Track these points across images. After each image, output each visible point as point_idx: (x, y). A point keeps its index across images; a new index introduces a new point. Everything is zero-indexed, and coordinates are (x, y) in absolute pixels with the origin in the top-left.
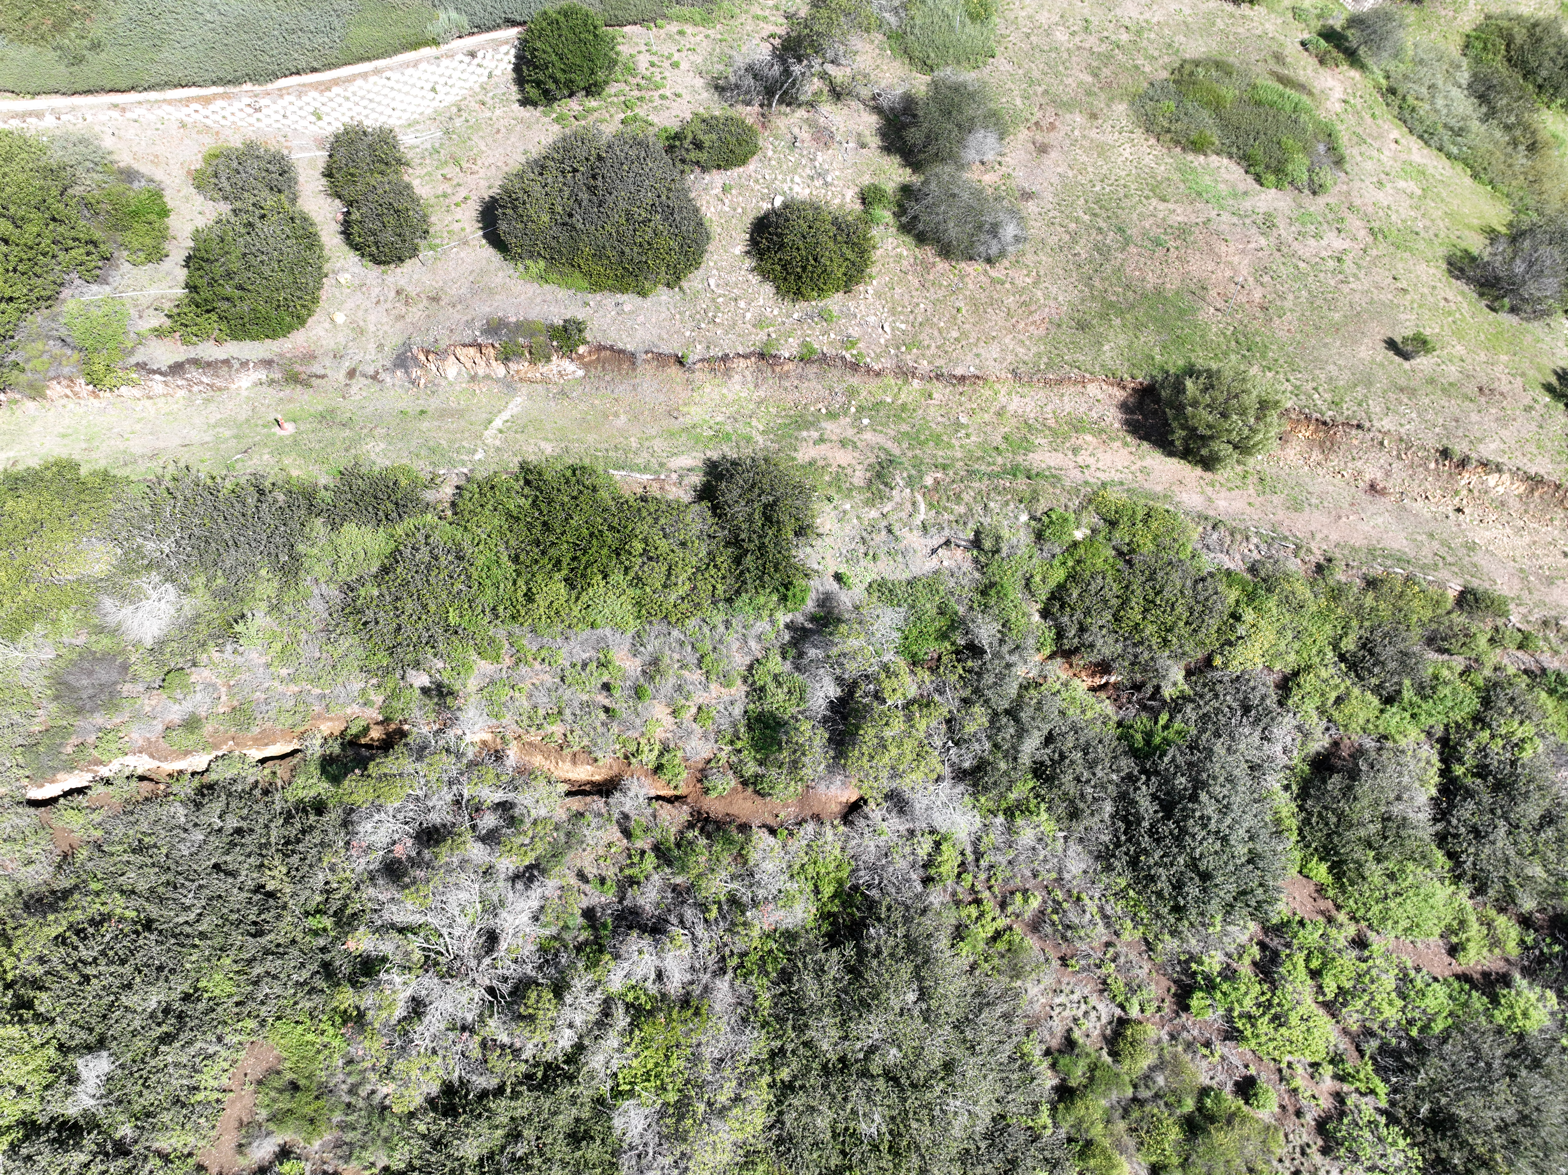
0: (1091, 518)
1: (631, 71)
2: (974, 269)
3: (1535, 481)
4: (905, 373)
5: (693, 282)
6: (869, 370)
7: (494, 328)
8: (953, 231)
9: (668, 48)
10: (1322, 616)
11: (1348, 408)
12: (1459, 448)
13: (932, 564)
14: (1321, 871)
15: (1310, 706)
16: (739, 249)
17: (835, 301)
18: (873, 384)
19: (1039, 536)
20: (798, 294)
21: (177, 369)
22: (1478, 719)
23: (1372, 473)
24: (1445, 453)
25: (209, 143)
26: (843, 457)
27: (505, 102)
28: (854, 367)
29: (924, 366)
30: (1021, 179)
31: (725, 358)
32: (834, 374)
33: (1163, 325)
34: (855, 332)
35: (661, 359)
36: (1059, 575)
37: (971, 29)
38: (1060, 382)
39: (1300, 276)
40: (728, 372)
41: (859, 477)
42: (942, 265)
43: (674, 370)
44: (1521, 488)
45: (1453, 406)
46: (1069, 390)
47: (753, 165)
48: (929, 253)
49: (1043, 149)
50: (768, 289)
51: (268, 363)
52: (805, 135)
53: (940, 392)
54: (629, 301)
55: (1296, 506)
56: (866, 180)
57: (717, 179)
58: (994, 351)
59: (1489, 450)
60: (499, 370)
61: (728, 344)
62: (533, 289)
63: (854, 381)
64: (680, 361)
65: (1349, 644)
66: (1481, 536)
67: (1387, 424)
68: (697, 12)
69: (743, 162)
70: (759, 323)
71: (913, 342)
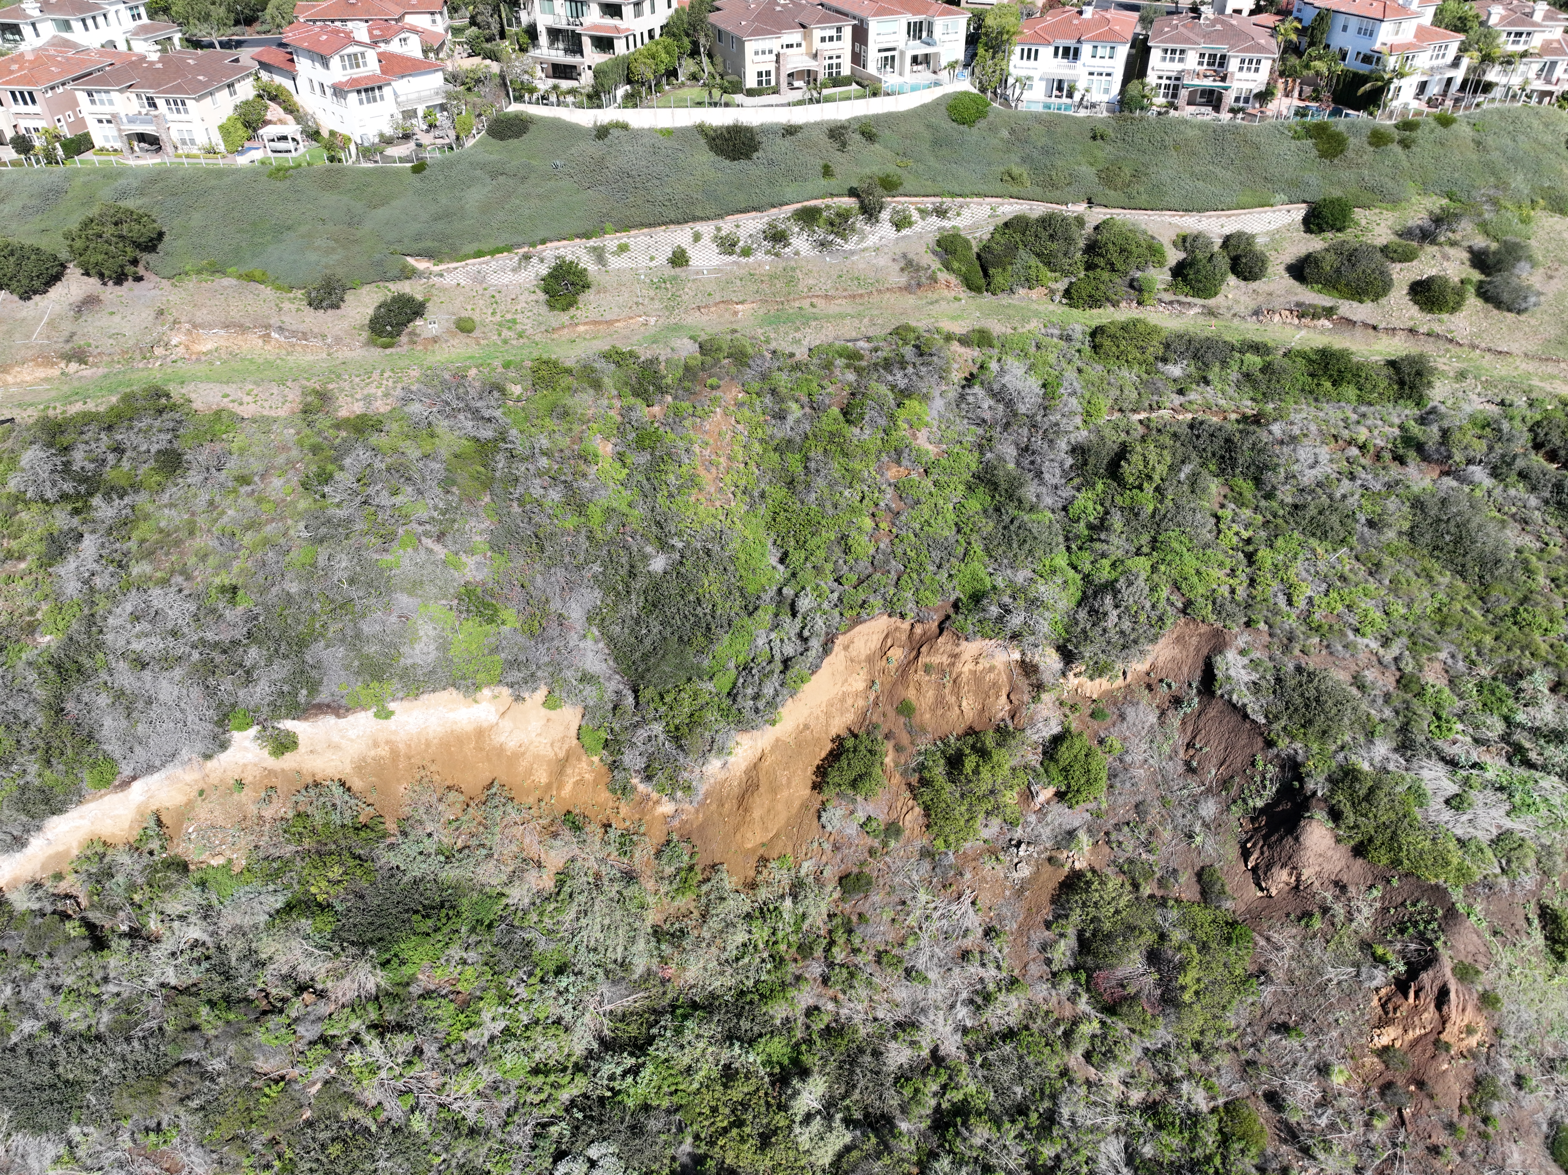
0: (1556, 402)
1: (1357, 224)
2: (1510, 316)
4: (1473, 347)
5: (1383, 301)
6: (1458, 343)
7: (1298, 304)
8: (1505, 297)
9: (1374, 218)
13: (1481, 407)
16: (1405, 292)
17: (1445, 316)
18: (1458, 349)
19: (1531, 405)
20: (1431, 311)
21: (1171, 303)
25: (1179, 231)
26: (1446, 368)
27: (1298, 230)
28: (1451, 341)
29: (1483, 345)
30: (1538, 286)
31: (1394, 329)
32: (1440, 342)
34: (1453, 328)
35: (1365, 325)
36: (1538, 418)
37: (1520, 226)
38: (1547, 360)
40: (1394, 335)
41: (1451, 374)
42: (1495, 312)
43: (1371, 331)
46: (1550, 364)
47: (1415, 263)
48: (1490, 306)
49: (1551, 277)
50: (1417, 307)
51: (1204, 306)
52: (1438, 255)
53: (1488, 356)
54: (1355, 304)
56: (1463, 276)
57: (1398, 266)
58: (1517, 345)
60: (1296, 321)
61: (1397, 324)
62: (1314, 295)
63: (1450, 346)
64: (1375, 328)
68: (1389, 206)
69: (1411, 260)
70: (1411, 318)
71: (1478, 335)
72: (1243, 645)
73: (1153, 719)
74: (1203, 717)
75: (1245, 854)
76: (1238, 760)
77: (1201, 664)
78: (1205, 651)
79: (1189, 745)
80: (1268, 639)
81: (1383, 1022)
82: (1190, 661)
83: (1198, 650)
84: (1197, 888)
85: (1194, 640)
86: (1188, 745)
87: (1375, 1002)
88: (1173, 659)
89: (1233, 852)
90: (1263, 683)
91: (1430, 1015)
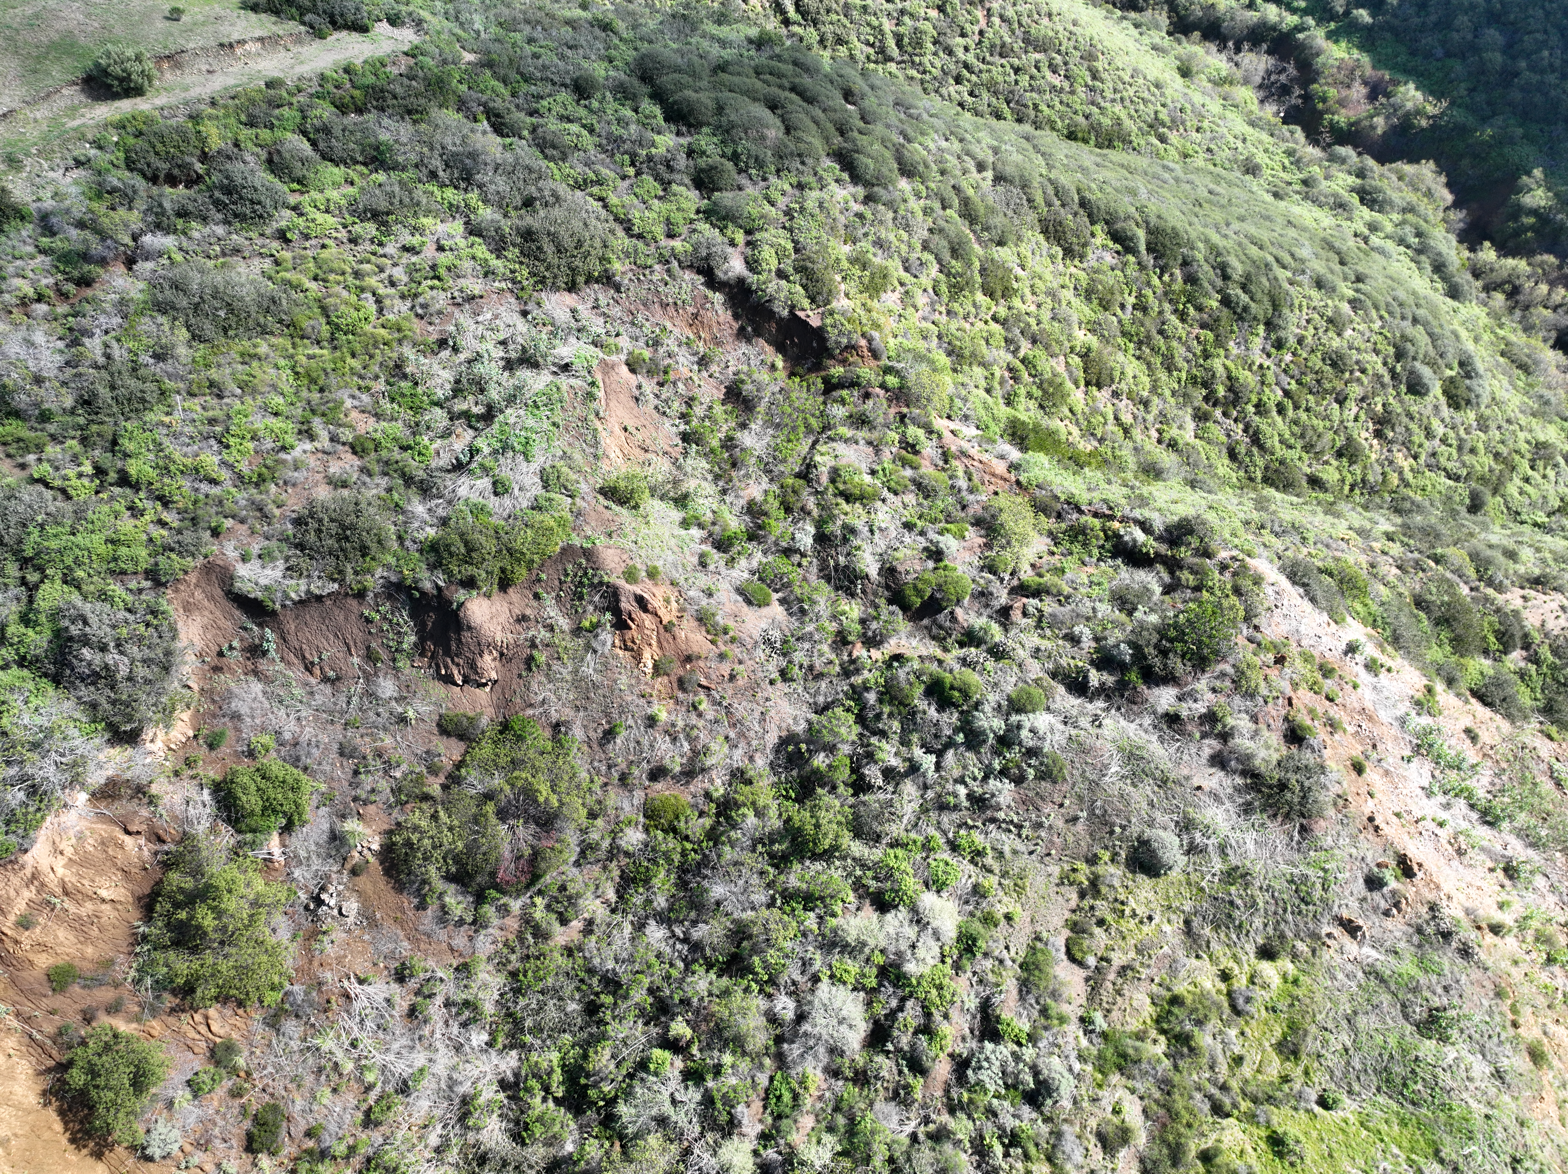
0: (113, 131)
3: (261, 39)
10: (227, 116)
11: (173, 48)
12: (225, 41)
13: (71, 180)
14: (295, 186)
15: (250, 145)
19: (100, 148)
22: (304, 118)
23: (204, 68)
24: (222, 45)
33: (70, 54)
36: (121, 155)
38: (48, 96)
39: (107, 11)
44: (259, 45)
45: (210, 28)
46: (56, 97)
55: (186, 89)
59: (235, 36)
65: (243, 118)
66: (260, 67)
67: (191, 45)
72: (236, 554)
73: (257, 687)
74: (289, 637)
75: (448, 680)
76: (355, 631)
77: (229, 605)
78: (218, 592)
79: (309, 668)
80: (245, 527)
81: (638, 657)
82: (218, 613)
83: (211, 598)
84: (453, 742)
85: (198, 595)
86: (307, 669)
87: (621, 653)
88: (205, 628)
89: (439, 690)
90: (293, 561)
91: (648, 621)
